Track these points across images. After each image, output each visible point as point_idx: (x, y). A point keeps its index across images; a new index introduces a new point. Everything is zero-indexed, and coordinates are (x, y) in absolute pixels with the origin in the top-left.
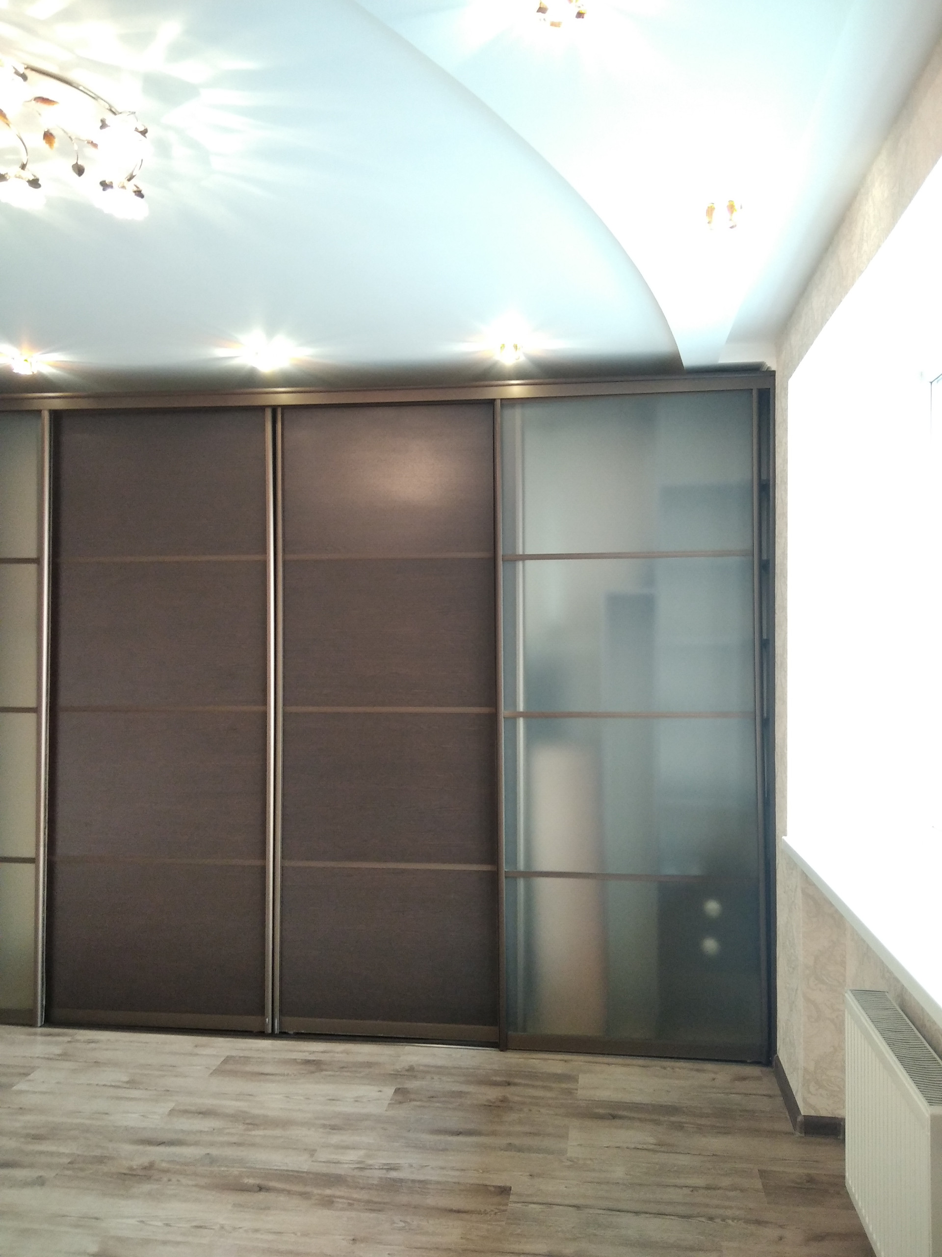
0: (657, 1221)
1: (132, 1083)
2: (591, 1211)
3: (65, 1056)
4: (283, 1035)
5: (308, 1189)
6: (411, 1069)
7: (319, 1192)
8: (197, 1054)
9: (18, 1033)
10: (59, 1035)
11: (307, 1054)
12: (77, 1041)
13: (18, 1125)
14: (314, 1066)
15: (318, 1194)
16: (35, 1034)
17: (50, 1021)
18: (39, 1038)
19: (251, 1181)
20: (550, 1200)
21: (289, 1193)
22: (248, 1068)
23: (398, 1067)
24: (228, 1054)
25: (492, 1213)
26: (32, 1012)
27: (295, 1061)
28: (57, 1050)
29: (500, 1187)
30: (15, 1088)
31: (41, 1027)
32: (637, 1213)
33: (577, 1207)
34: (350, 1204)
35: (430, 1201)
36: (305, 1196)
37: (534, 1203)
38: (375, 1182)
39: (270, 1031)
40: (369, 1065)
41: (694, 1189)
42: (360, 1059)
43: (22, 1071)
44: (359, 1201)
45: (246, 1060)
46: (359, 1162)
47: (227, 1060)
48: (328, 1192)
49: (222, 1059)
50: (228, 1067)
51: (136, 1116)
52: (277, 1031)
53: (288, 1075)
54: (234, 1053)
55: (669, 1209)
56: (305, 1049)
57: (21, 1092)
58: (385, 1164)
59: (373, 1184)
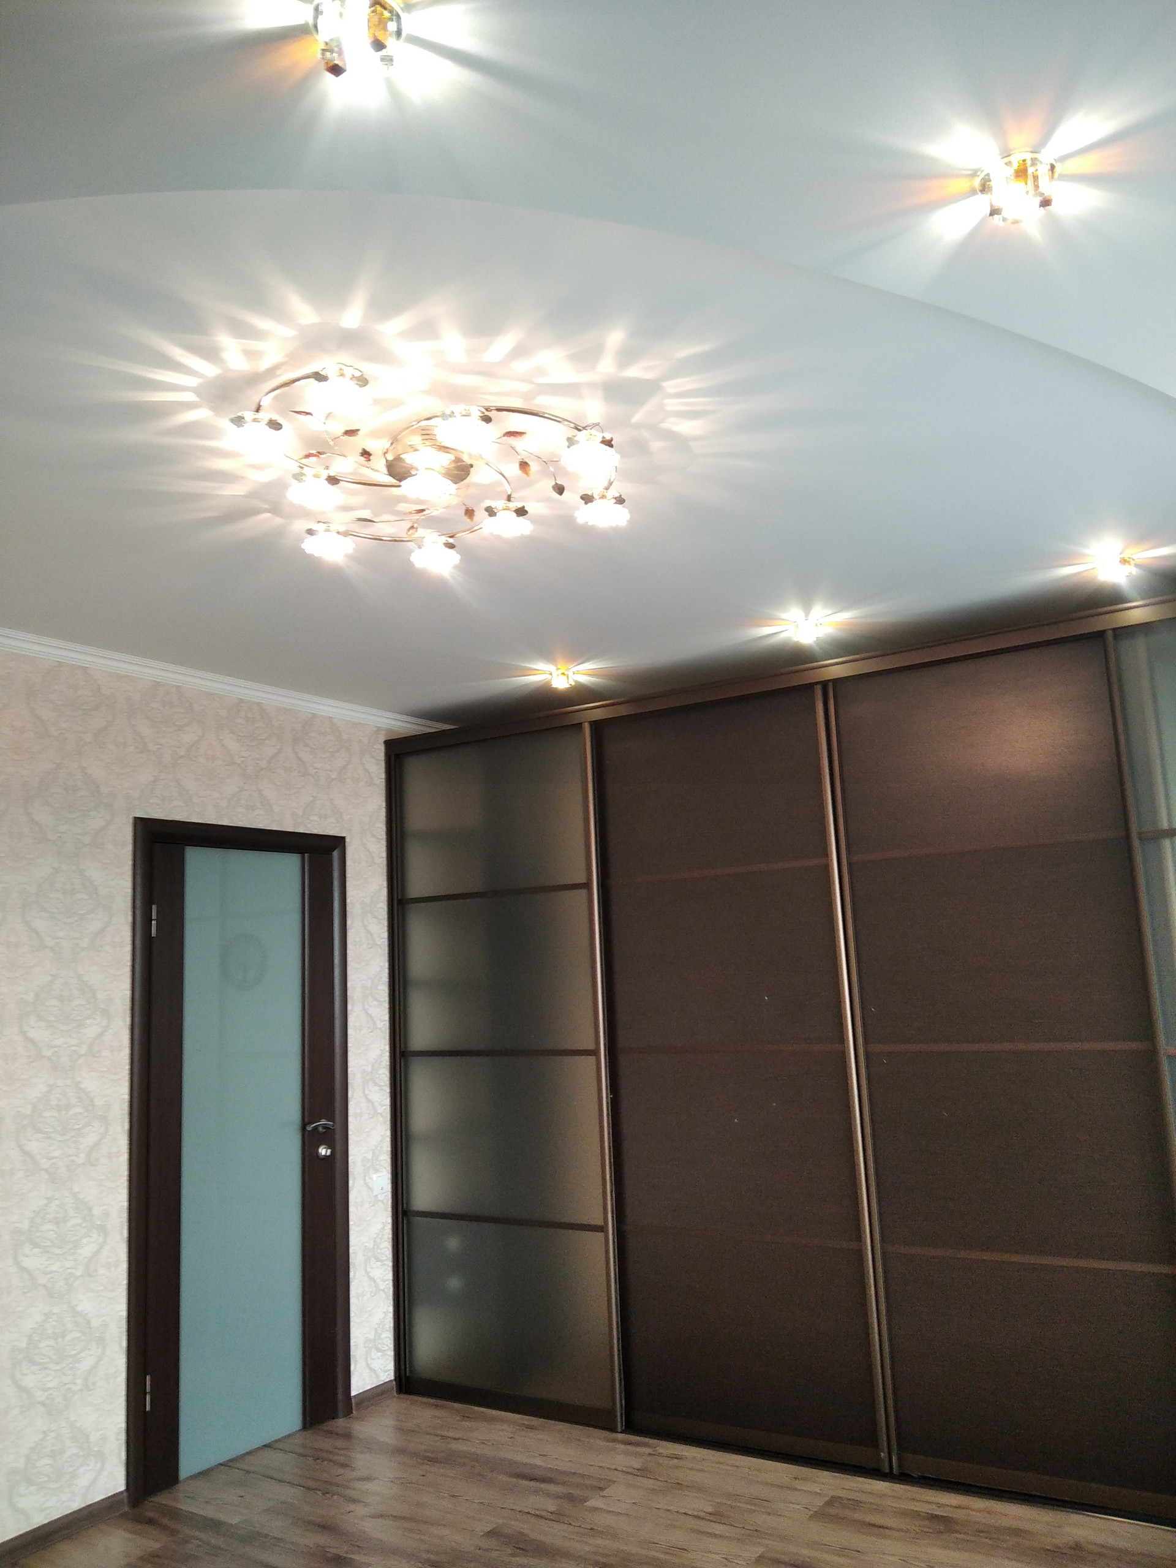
1: (717, 1516)
3: (643, 1472)
4: (903, 1477)
6: (1077, 1547)
8: (796, 1489)
9: (597, 1438)
10: (637, 1444)
11: (934, 1507)
12: (660, 1455)
13: (587, 1548)
14: (942, 1525)
16: (614, 1441)
17: (632, 1427)
18: (621, 1447)
22: (857, 1516)
23: (1057, 1541)
24: (833, 1493)
26: (611, 1413)
27: (916, 1515)
28: (636, 1463)
30: (588, 1504)
31: (621, 1432)
39: (887, 1471)
40: (1017, 1532)
42: (1005, 1522)
43: (595, 1483)
45: (857, 1504)
47: (832, 1501)
49: (827, 1499)
50: (832, 1511)
51: (717, 1557)
52: (895, 1471)
53: (907, 1531)
54: (841, 1493)
56: (933, 1499)
57: (595, 1509)
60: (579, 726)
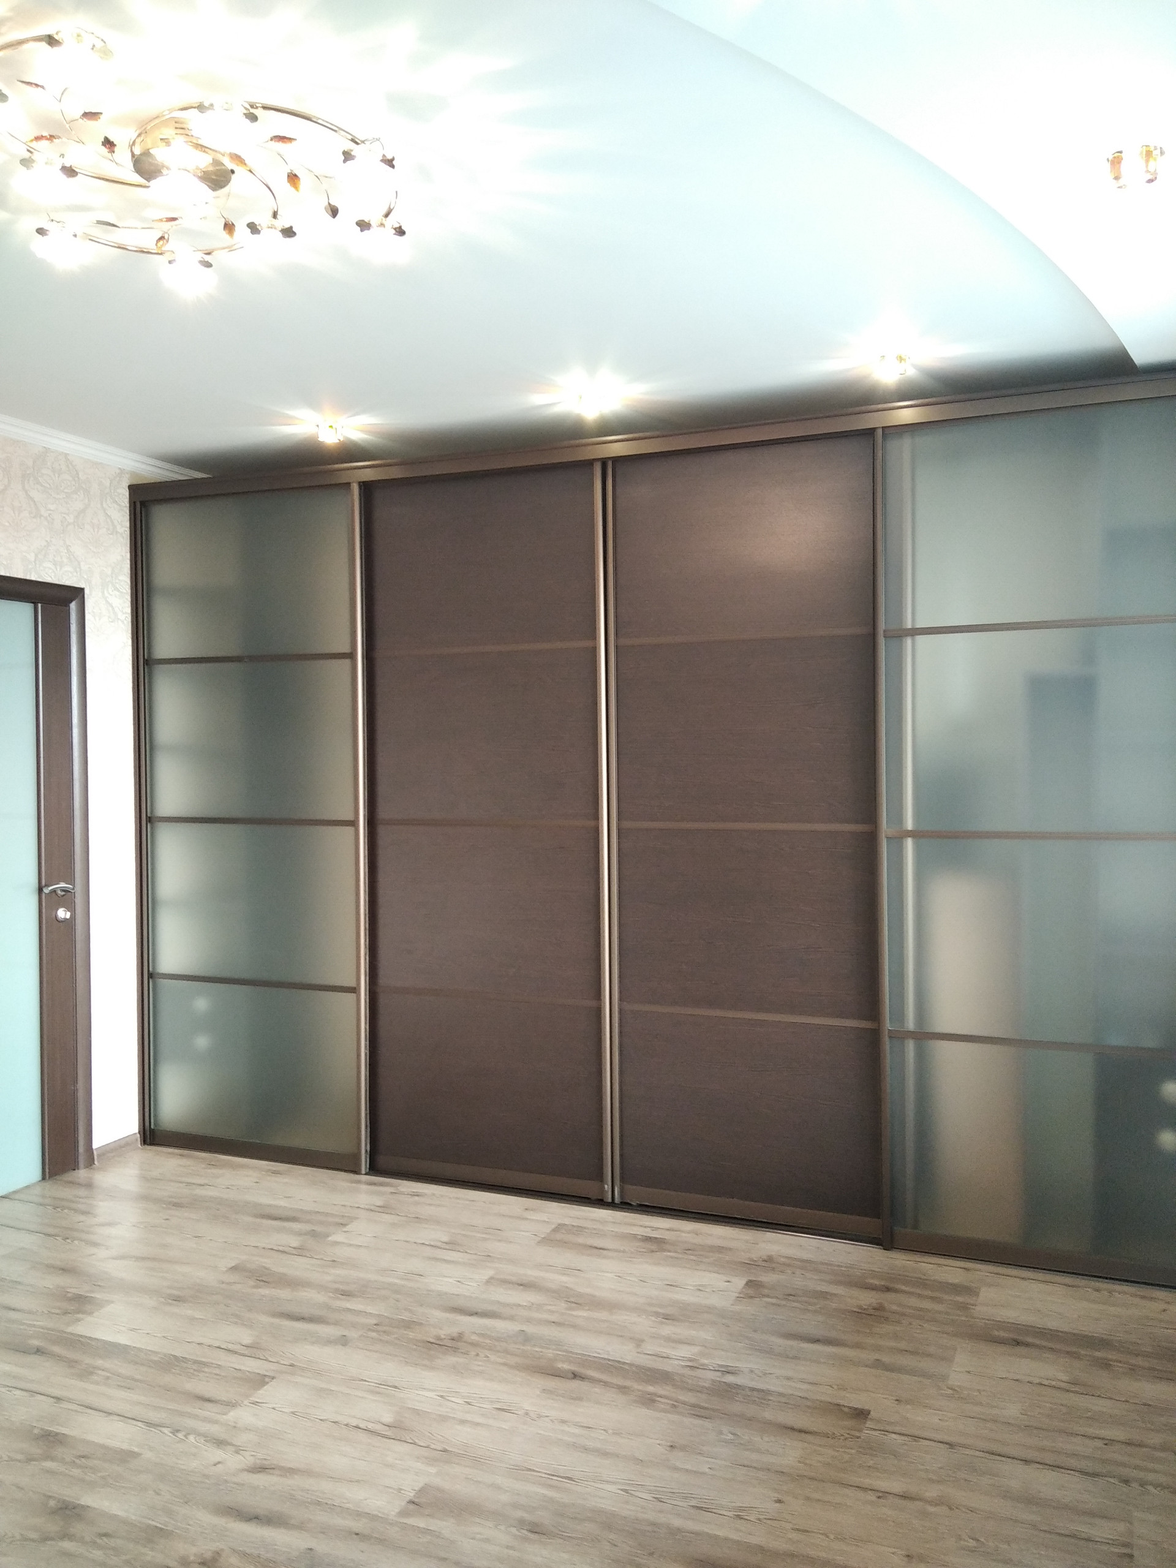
0: (1051, 1475)
1: (452, 1245)
2: (967, 1452)
3: (385, 1209)
4: (625, 1205)
5: (628, 1383)
6: (769, 1259)
7: (640, 1388)
8: (527, 1219)
9: (341, 1179)
10: (381, 1184)
11: (649, 1230)
12: (403, 1193)
13: (329, 1278)
14: (655, 1244)
15: (639, 1390)
16: (359, 1182)
17: (375, 1169)
18: (364, 1187)
19: (566, 1366)
20: (917, 1433)
21: (606, 1384)
22: (581, 1240)
23: (754, 1256)
24: (560, 1221)
25: (842, 1438)
26: (356, 1157)
27: (635, 1236)
28: (379, 1201)
29: (856, 1409)
30: (330, 1238)
31: (366, 1174)
32: (1026, 1462)
33: (951, 1445)
34: (675, 1406)
35: (768, 1415)
36: (623, 1390)
37: (895, 1433)
38: (707, 1385)
39: (610, 1200)
40: (720, 1249)
41: (1109, 1442)
42: (710, 1241)
43: (337, 1220)
44: (684, 1403)
45: (579, 1230)
46: (690, 1360)
47: (559, 1228)
48: (650, 1389)
49: (553, 1226)
50: (559, 1236)
51: (450, 1280)
52: (617, 1200)
53: (624, 1251)
54: (567, 1221)
55: (1073, 1462)
56: (647, 1224)
57: (336, 1243)
58: (722, 1366)
59: (703, 1387)
60: (347, 485)
